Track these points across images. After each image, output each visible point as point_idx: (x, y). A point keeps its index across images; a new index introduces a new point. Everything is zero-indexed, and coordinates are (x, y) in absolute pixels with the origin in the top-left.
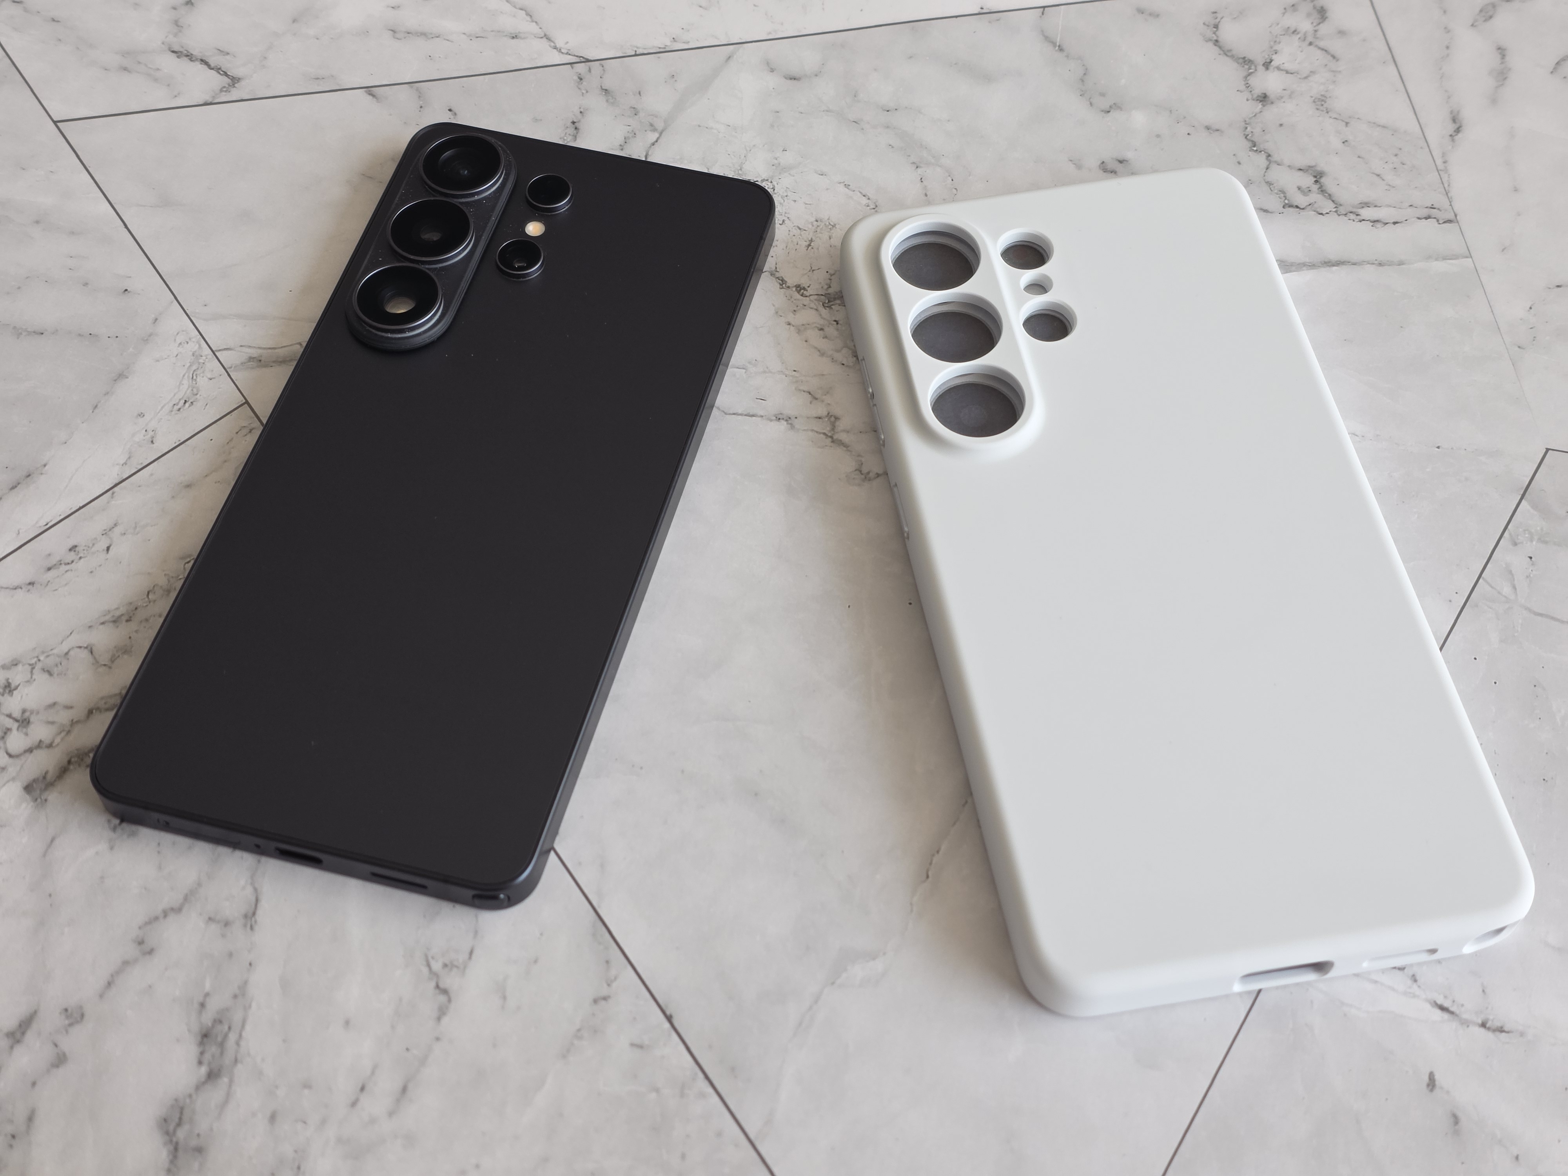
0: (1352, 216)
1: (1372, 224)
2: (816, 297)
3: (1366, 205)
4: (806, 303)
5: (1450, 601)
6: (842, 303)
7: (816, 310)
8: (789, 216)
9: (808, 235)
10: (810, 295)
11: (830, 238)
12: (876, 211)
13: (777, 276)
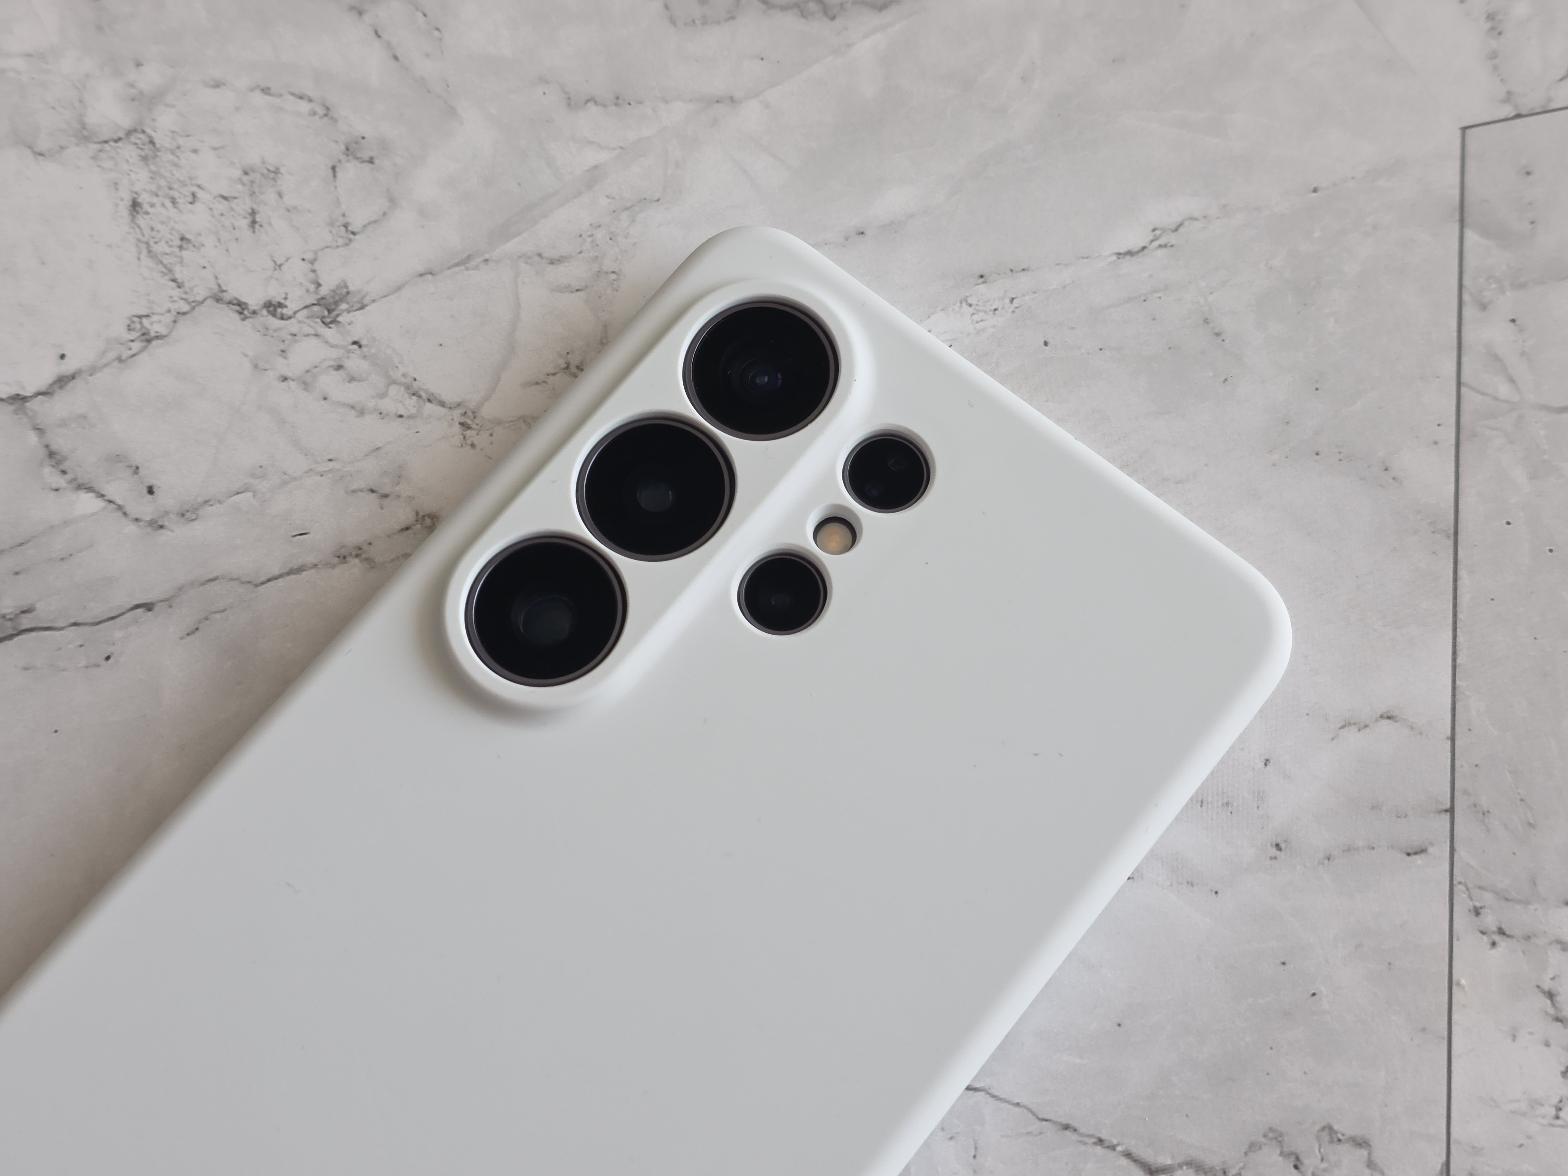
2: (305, 312)
4: (294, 330)
5: (1436, 443)
6: (352, 306)
7: (316, 335)
8: (199, 182)
9: (243, 206)
10: (295, 313)
11: (280, 195)
12: (332, 118)
13: (228, 301)
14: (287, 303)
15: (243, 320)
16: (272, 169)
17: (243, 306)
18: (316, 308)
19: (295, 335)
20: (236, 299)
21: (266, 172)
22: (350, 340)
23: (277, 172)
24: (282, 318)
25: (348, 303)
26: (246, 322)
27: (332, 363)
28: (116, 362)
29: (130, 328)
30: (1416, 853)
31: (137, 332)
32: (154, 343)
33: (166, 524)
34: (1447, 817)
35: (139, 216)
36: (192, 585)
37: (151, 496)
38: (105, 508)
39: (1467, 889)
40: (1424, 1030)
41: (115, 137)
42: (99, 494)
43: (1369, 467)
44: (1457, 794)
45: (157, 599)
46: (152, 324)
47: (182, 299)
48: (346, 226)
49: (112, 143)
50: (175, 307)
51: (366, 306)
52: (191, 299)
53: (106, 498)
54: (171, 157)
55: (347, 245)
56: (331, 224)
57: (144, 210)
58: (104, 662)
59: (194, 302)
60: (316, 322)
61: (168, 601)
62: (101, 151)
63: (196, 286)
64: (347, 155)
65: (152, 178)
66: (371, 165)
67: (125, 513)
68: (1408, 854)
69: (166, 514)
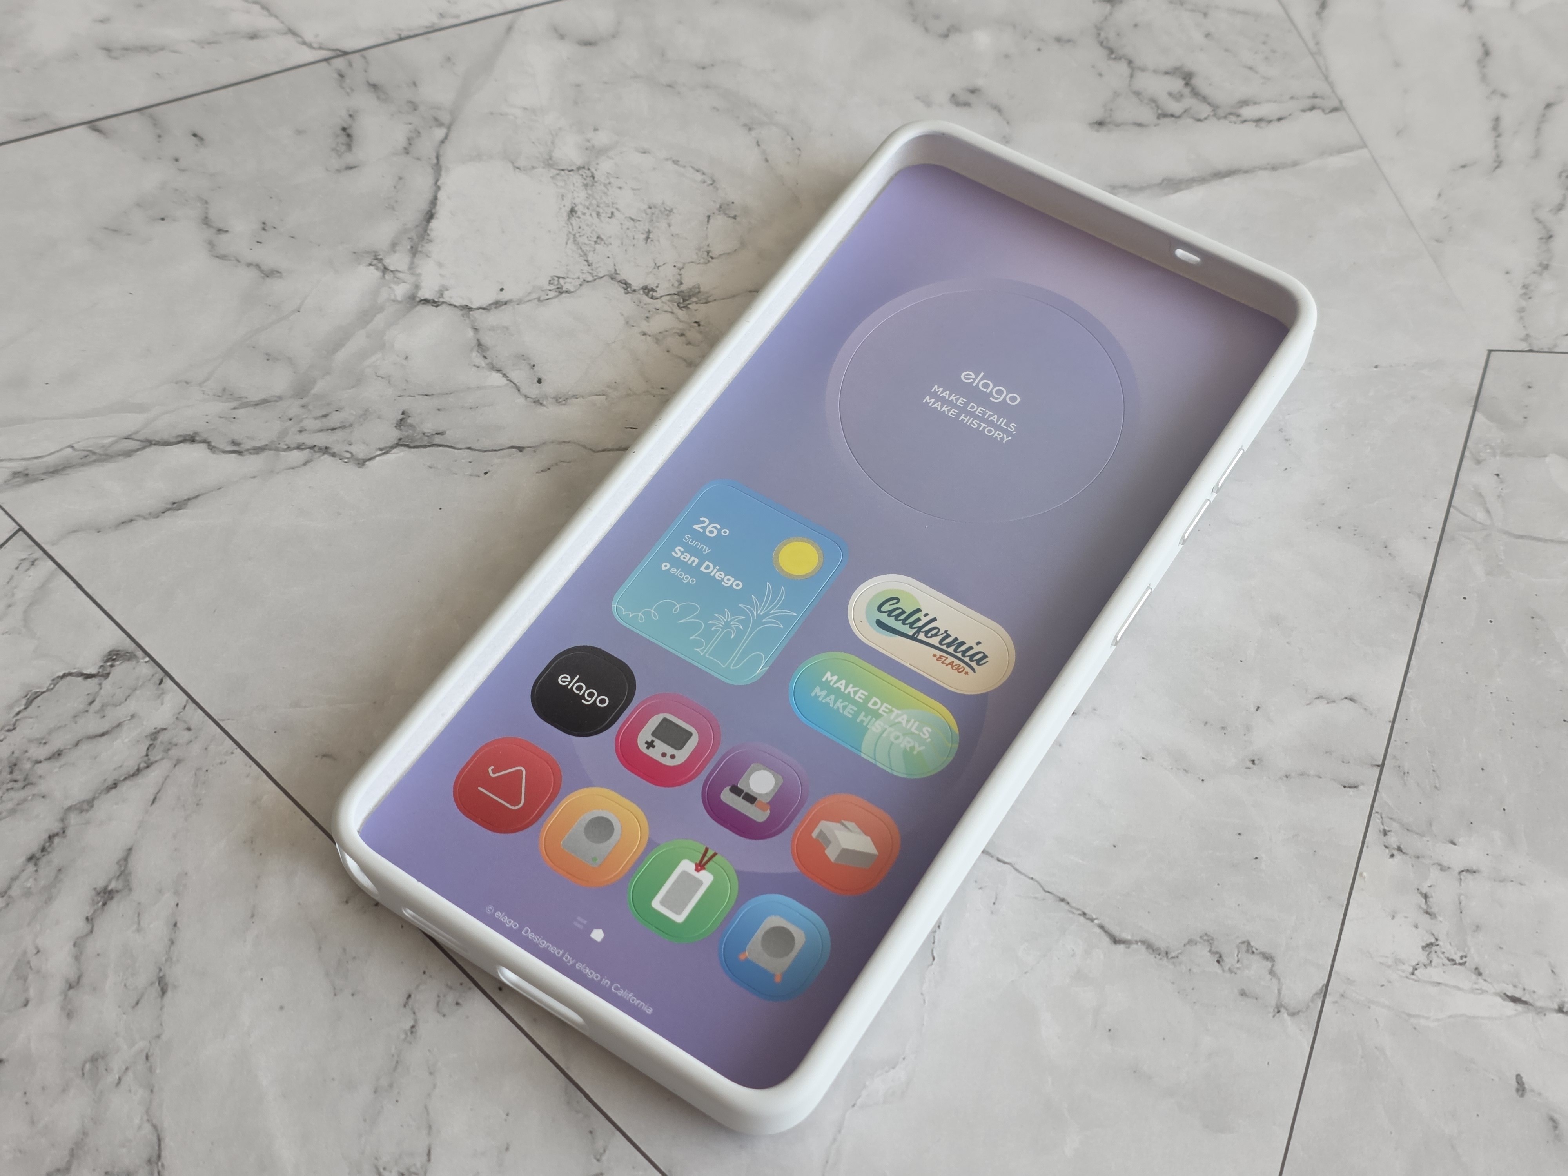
0: (1233, 118)
1: (1255, 124)
2: (668, 297)
3: (1244, 103)
4: (658, 306)
5: (1425, 538)
6: (700, 300)
7: (672, 313)
8: (617, 206)
9: (644, 226)
10: (661, 297)
11: (669, 226)
12: (715, 187)
13: (619, 280)
14: (657, 289)
15: (626, 293)
16: (668, 209)
17: (628, 286)
18: (675, 297)
19: (658, 310)
20: (624, 280)
21: (663, 209)
22: (694, 320)
23: (671, 211)
24: (652, 298)
25: (697, 298)
26: (628, 295)
27: (678, 331)
28: (536, 300)
29: (550, 283)
30: (1350, 787)
31: (554, 285)
32: (564, 295)
33: (545, 403)
34: (1378, 769)
35: (573, 218)
36: (552, 442)
37: (538, 384)
38: (506, 385)
39: (1382, 817)
40: (1329, 898)
41: (570, 169)
42: (505, 375)
43: (1374, 543)
44: (1388, 757)
45: (527, 446)
46: (565, 283)
47: (589, 272)
48: (708, 252)
49: (566, 172)
50: (583, 277)
51: (709, 302)
52: (594, 275)
53: (509, 379)
54: (602, 188)
55: (706, 263)
56: (699, 249)
57: (577, 215)
58: (482, 475)
59: (596, 276)
60: (673, 305)
61: (534, 448)
62: (558, 174)
63: (600, 267)
64: (720, 211)
65: (587, 197)
66: (733, 220)
67: (519, 390)
68: (1345, 787)
69: (546, 397)
